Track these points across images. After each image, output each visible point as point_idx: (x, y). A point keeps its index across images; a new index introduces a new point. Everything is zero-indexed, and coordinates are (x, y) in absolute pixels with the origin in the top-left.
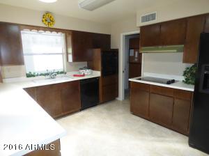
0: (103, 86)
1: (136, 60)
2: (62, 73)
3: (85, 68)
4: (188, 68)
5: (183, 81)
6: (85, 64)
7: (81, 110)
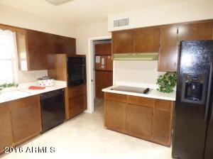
0: (70, 99)
1: (103, 67)
2: (10, 85)
3: (45, 78)
4: (161, 76)
5: (158, 89)
6: (45, 73)
7: (42, 133)
